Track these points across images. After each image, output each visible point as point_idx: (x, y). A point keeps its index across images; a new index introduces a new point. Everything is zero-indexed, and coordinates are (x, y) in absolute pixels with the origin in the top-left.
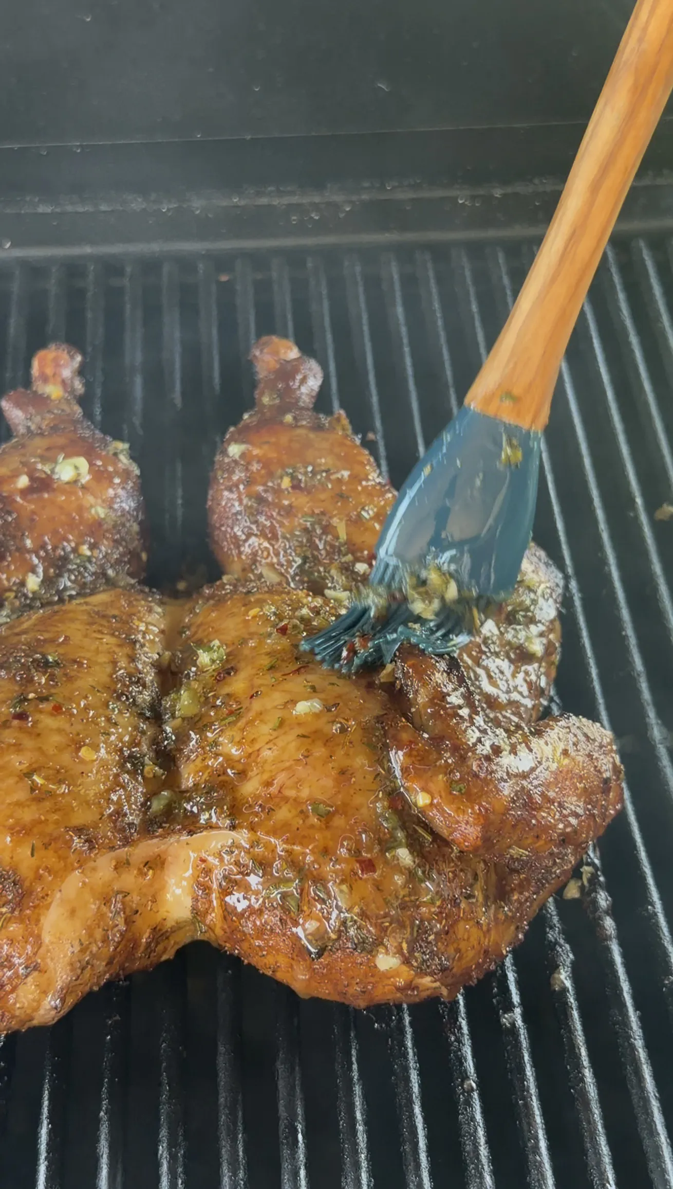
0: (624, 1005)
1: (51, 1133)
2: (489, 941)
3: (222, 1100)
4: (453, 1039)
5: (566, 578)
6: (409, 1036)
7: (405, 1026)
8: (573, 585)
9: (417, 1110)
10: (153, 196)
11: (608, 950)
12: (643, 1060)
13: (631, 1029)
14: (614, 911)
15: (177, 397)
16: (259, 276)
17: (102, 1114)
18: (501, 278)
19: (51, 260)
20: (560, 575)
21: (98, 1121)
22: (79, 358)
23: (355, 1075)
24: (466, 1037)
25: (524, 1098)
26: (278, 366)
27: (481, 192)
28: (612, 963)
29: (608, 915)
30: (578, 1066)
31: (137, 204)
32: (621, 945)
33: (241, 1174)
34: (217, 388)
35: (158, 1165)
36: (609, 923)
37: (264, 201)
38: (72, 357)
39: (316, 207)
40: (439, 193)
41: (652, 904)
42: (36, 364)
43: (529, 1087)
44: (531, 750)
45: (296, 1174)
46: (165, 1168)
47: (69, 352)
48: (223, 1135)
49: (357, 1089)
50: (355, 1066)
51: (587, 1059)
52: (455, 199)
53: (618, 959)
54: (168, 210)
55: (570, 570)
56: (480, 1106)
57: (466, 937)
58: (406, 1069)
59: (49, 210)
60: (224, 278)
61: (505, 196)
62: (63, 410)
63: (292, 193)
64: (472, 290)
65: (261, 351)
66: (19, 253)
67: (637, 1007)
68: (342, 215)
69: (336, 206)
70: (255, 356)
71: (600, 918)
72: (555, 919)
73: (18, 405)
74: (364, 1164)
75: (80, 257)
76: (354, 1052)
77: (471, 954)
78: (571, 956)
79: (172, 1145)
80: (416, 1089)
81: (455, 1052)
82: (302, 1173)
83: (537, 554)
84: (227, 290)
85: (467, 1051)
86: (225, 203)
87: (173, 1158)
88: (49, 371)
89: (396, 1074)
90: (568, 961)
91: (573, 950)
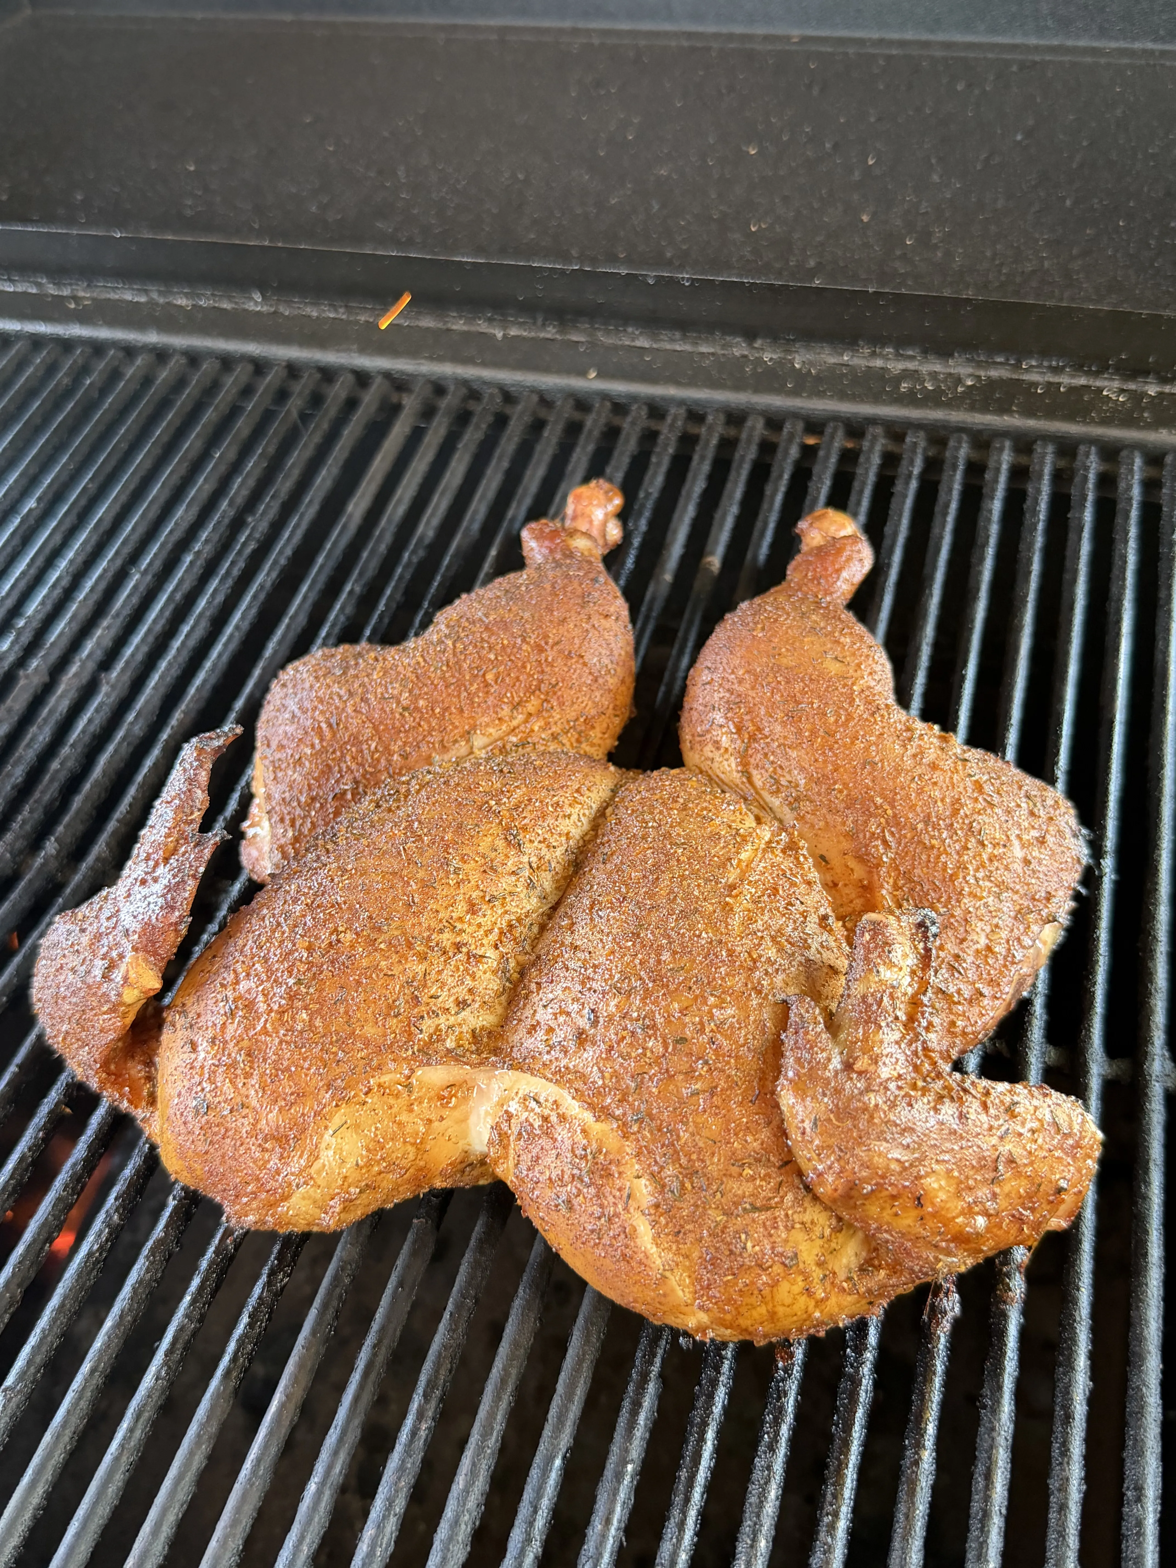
0: (1000, 1388)
4: (780, 1364)
8: (1108, 863)
9: (710, 1435)
10: (758, 343)
11: (1005, 1317)
12: (1000, 1463)
13: (998, 1420)
16: (850, 445)
18: (1129, 488)
19: (634, 397)
22: (618, 501)
23: (655, 1369)
24: (797, 1368)
25: (839, 1463)
26: (823, 543)
27: (1132, 386)
28: (1002, 1333)
29: (1020, 1273)
30: (920, 1446)
31: (741, 349)
32: (1023, 1314)
33: (492, 1441)
36: (1019, 1285)
37: (878, 363)
38: (610, 500)
39: (934, 375)
40: (1083, 381)
42: (570, 499)
43: (849, 1450)
45: (549, 1460)
47: (606, 493)
48: (489, 1390)
49: (651, 1388)
50: (658, 1360)
51: (932, 1440)
52: (1100, 390)
53: (1012, 1329)
54: (771, 359)
55: (1110, 844)
56: (786, 1455)
58: (714, 1383)
59: (647, 344)
60: (811, 441)
61: (1161, 394)
63: (912, 358)
64: (1090, 497)
65: (812, 524)
66: (602, 385)
68: (960, 389)
69: (959, 380)
71: (1008, 1275)
73: (538, 537)
74: (627, 1479)
75: (663, 399)
78: (957, 1309)
80: (717, 1409)
81: (778, 1382)
82: (558, 1462)
83: (1066, 816)
84: (810, 454)
85: (793, 1386)
86: (832, 360)
88: (580, 509)
89: (700, 1385)
90: (950, 1315)
91: (962, 1303)
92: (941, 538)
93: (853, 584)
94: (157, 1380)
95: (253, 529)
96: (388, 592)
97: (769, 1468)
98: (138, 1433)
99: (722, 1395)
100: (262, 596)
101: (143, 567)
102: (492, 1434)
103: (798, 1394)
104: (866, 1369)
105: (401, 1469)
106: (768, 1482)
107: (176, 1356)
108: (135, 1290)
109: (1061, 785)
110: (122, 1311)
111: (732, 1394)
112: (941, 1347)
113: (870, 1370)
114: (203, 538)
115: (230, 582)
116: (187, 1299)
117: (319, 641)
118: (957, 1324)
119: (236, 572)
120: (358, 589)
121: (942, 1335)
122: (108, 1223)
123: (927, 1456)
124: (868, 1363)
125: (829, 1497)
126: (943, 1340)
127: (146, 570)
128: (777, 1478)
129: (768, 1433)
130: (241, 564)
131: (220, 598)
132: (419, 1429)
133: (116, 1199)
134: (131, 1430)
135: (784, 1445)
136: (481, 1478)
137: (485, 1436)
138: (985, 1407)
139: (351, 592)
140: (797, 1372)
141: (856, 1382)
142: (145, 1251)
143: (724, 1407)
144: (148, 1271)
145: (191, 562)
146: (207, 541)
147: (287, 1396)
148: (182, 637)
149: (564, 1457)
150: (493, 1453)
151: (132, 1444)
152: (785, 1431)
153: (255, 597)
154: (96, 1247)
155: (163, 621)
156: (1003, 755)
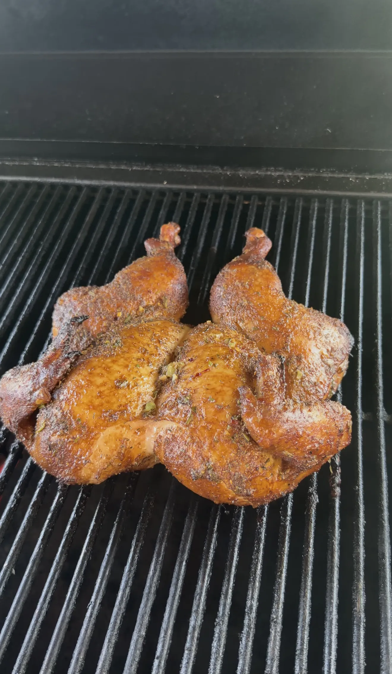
0: (334, 526)
1: (94, 526)
2: (272, 488)
3: (161, 527)
4: (258, 524)
5: (357, 342)
6: (241, 519)
7: (241, 514)
8: (360, 346)
9: (236, 549)
10: (225, 168)
11: (334, 501)
12: (336, 550)
13: (334, 536)
14: (341, 485)
15: (215, 248)
16: (260, 203)
17: (115, 522)
18: (361, 213)
19: (181, 190)
20: (353, 339)
21: (113, 525)
22: (179, 229)
23: (215, 529)
24: (264, 524)
25: (281, 555)
26: (254, 240)
27: (360, 176)
28: (334, 507)
29: (338, 486)
30: (308, 547)
31: (219, 170)
32: (340, 500)
33: (161, 558)
34: (232, 246)
35: (130, 548)
36: (338, 490)
37: (269, 173)
38: (176, 228)
39: (289, 177)
40: (342, 175)
41: (358, 486)
42: (161, 229)
43: (284, 550)
44: (302, 412)
45: (181, 563)
46: (132, 549)
47: (174, 226)
48: (158, 541)
49: (215, 535)
50: (216, 526)
51: (312, 544)
52: (348, 178)
53: (337, 505)
54: (230, 174)
55: (360, 339)
56: (263, 554)
57: (260, 484)
58: (236, 532)
59: (184, 170)
60: (246, 203)
61: (370, 179)
62: (164, 248)
63: (281, 171)
64: (347, 217)
65: (250, 233)
66: (169, 186)
67: (340, 527)
68: (299, 181)
69: (298, 178)
70: (247, 235)
71: (334, 487)
72: (315, 484)
73: (151, 244)
74: (209, 567)
75: (191, 190)
76: (217, 520)
77: (262, 491)
78: (318, 500)
79: (138, 541)
80: (238, 541)
81: (258, 529)
82: (184, 563)
83: (345, 329)
84: (246, 208)
85: (263, 531)
86: (252, 173)
87: (136, 546)
88: (165, 233)
89: (231, 533)
90: (315, 502)
91: (319, 498)
92: (295, 235)
93: (265, 253)
94: (39, 549)
95: (43, 246)
96: (96, 267)
97: (258, 558)
98: (34, 568)
99: (239, 536)
100: (49, 271)
101: (3, 263)
102: (160, 556)
103: (265, 533)
104: (288, 523)
105: (130, 571)
106: (257, 563)
107: (45, 541)
108: (28, 520)
109: (342, 320)
110: (25, 527)
111: (242, 535)
112: (313, 513)
113: (290, 523)
114: (25, 250)
115: (36, 267)
116: (47, 521)
117: (72, 286)
118: (318, 505)
119: (38, 263)
120: (85, 266)
121: (313, 509)
122: (16, 497)
123: (311, 550)
124: (289, 521)
125: (279, 566)
126: (313, 511)
127: (4, 264)
128: (260, 561)
129: (256, 547)
130: (40, 260)
131: (33, 273)
132: (135, 557)
133: (18, 489)
134: (32, 567)
135: (262, 550)
136: (158, 571)
137: (158, 557)
138: (330, 532)
139: (82, 267)
140: (264, 525)
141: (285, 527)
142: (30, 506)
143: (240, 540)
144: (32, 513)
145: (21, 260)
146: (26, 252)
147: (87, 550)
148: (21, 288)
149: (186, 562)
150: (161, 563)
151: (33, 572)
152: (262, 546)
153: (46, 271)
154: (12, 506)
155: (13, 282)
156: (322, 310)
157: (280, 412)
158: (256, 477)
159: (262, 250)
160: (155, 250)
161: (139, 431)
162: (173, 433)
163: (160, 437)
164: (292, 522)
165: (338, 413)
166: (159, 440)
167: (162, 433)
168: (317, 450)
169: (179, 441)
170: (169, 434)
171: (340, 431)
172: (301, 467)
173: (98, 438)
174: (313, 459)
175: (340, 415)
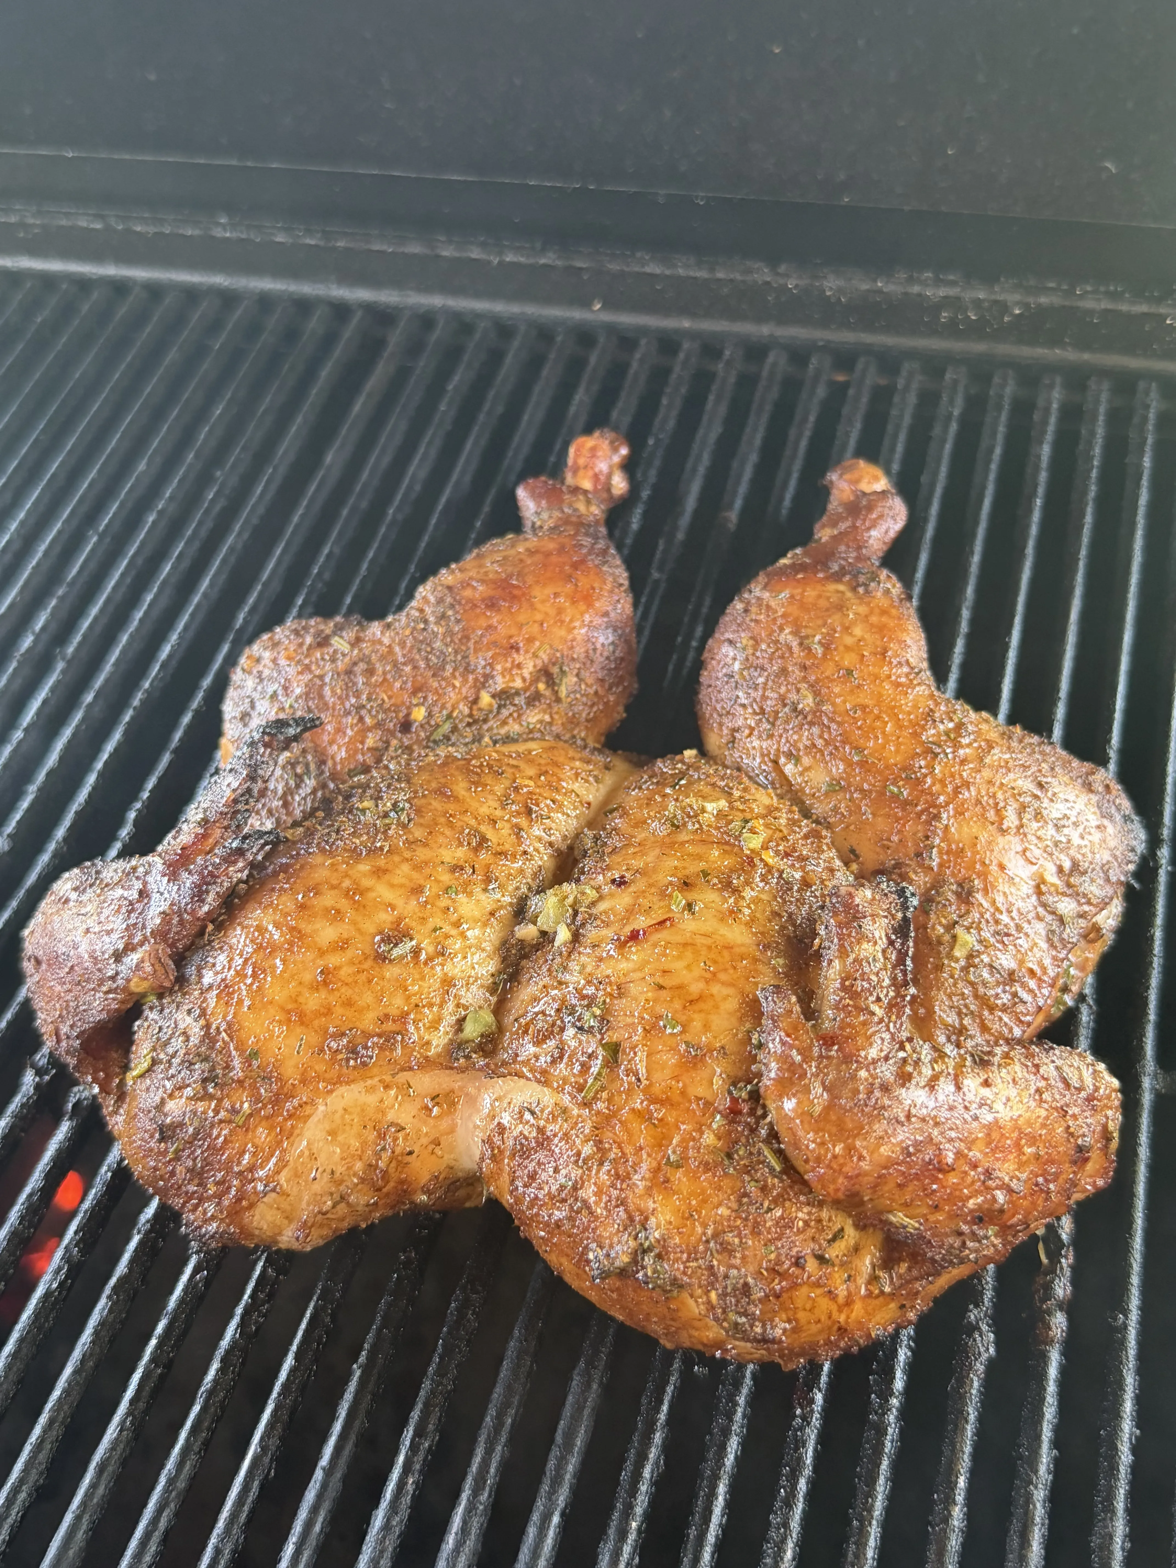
0: (1038, 1437)
1: (293, 1371)
2: (848, 1317)
3: (495, 1395)
4: (798, 1412)
5: (1154, 842)
6: (745, 1391)
7: (744, 1377)
8: (1164, 853)
9: (722, 1489)
10: (782, 269)
11: (1044, 1358)
12: (1038, 1520)
13: (1036, 1472)
14: (1070, 1308)
15: (733, 516)
16: (883, 382)
17: (355, 1366)
19: (643, 331)
20: (1142, 835)
21: (349, 1374)
22: (624, 451)
23: (662, 1417)
24: (816, 1415)
25: (861, 1521)
26: (852, 498)
28: (1042, 1376)
29: (1061, 1310)
30: (950, 1500)
31: (762, 274)
32: (1064, 1353)
33: (484, 1496)
34: (784, 512)
35: (396, 1452)
36: (1059, 1322)
37: (916, 289)
38: (615, 450)
39: (977, 303)
40: (1144, 308)
41: (1126, 1312)
42: (572, 451)
43: (872, 1506)
44: (959, 1088)
45: (546, 1518)
46: (401, 1459)
47: (612, 443)
48: (482, 1439)
49: (658, 1438)
50: (665, 1408)
51: (963, 1494)
52: (1163, 318)
53: (1053, 1372)
54: (796, 286)
55: (1166, 833)
56: (804, 1511)
57: (808, 1306)
58: (726, 1433)
59: (659, 270)
60: (841, 378)
62: (576, 510)
63: (953, 283)
65: (841, 476)
66: (607, 317)
67: (1056, 1443)
68: (1006, 319)
69: (1004, 308)
70: (831, 482)
71: (1049, 1313)
72: (988, 1294)
73: (535, 496)
74: (632, 1537)
75: (676, 331)
76: (670, 1389)
77: (814, 1328)
78: (992, 1350)
79: (419, 1433)
80: (730, 1460)
81: (796, 1430)
82: (556, 1519)
83: (1118, 801)
84: (838, 392)
85: (811, 1436)
86: (865, 287)
87: (414, 1448)
88: (582, 461)
89: (711, 1434)
90: (985, 1356)
91: (998, 1343)
92: (984, 488)
93: (885, 543)
94: (121, 1431)
95: (223, 485)
96: (371, 554)
97: (786, 1525)
98: (101, 1490)
99: (735, 1446)
100: (233, 559)
101: (101, 528)
102: (484, 1489)
103: (817, 1443)
104: (892, 1418)
105: (386, 1527)
106: (784, 1540)
107: (141, 1405)
108: (96, 1333)
109: (1112, 766)
110: (84, 1356)
111: (744, 1444)
112: (974, 1392)
113: (897, 1418)
114: (167, 495)
115: (197, 544)
116: (153, 1342)
117: (295, 611)
118: (992, 1365)
119: (203, 533)
120: (337, 551)
121: (975, 1379)
122: (67, 1258)
123: (958, 1513)
124: (894, 1410)
125: (850, 1557)
126: (976, 1384)
127: (104, 531)
128: (794, 1535)
129: (784, 1487)
130: (209, 524)
131: (186, 564)
132: (407, 1483)
133: (76, 1233)
134: (93, 1486)
135: (801, 1499)
136: (473, 1537)
137: (476, 1491)
138: (1021, 1457)
139: (329, 556)
140: (816, 1420)
141: (881, 1431)
142: (107, 1290)
143: (736, 1457)
144: (111, 1311)
145: (154, 522)
146: (171, 498)
147: (262, 1448)
148: (145, 607)
149: (563, 1515)
150: (485, 1509)
151: (95, 1501)
152: (802, 1485)
153: (224, 561)
154: (55, 1285)
155: (123, 589)
156: (1050, 736)
157: (885, 1088)
158: (795, 1286)
159: (874, 533)
160: (545, 515)
161: (437, 1104)
162: (542, 1123)
163: (501, 1129)
164: (904, 1414)
165: (1079, 1090)
166: (497, 1140)
167: (506, 1119)
168: (1002, 1211)
169: (557, 1150)
170: (528, 1122)
171: (1080, 1149)
172: (943, 1259)
173: (309, 1116)
174: (986, 1237)
175: (1083, 1094)
